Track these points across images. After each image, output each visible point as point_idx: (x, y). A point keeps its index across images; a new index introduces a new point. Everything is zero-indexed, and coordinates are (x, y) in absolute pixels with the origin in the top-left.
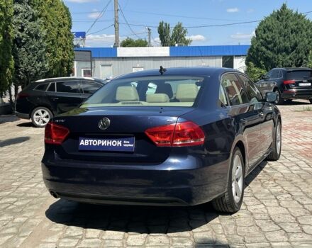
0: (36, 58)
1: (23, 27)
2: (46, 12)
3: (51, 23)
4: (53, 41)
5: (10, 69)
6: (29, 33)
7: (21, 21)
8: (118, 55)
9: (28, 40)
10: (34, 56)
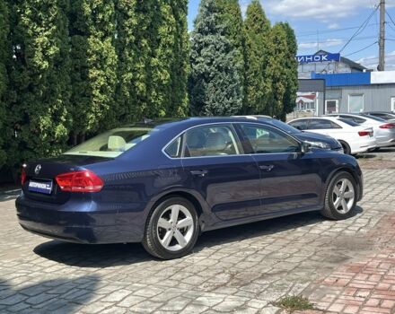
0: (225, 93)
1: (212, 60)
2: (250, 40)
3: (255, 52)
4: (256, 72)
5: (182, 107)
6: (218, 66)
7: (209, 54)
8: (372, 82)
9: (216, 74)
10: (223, 91)
